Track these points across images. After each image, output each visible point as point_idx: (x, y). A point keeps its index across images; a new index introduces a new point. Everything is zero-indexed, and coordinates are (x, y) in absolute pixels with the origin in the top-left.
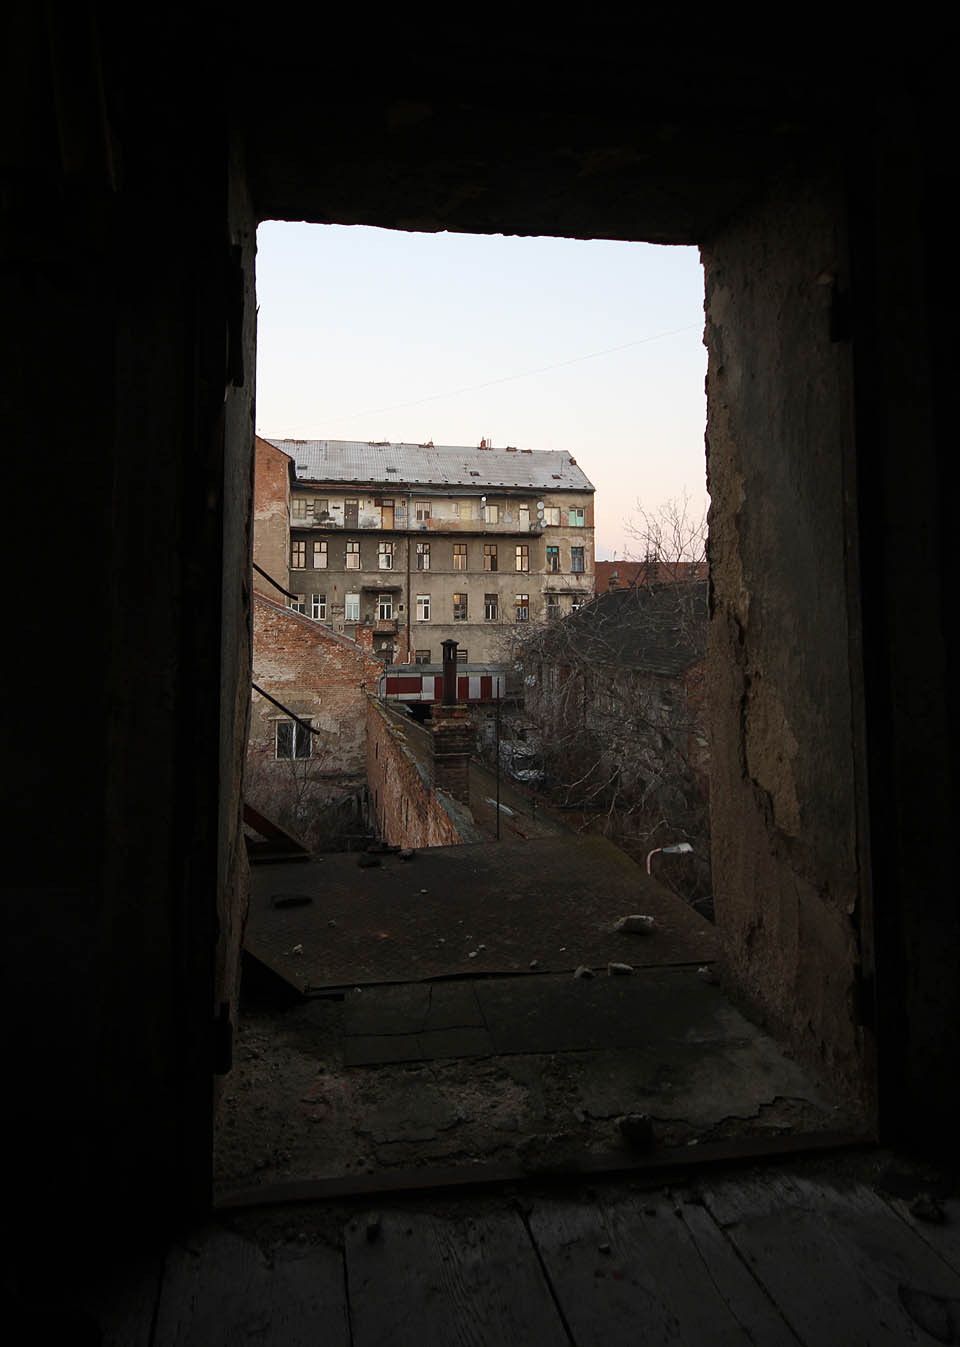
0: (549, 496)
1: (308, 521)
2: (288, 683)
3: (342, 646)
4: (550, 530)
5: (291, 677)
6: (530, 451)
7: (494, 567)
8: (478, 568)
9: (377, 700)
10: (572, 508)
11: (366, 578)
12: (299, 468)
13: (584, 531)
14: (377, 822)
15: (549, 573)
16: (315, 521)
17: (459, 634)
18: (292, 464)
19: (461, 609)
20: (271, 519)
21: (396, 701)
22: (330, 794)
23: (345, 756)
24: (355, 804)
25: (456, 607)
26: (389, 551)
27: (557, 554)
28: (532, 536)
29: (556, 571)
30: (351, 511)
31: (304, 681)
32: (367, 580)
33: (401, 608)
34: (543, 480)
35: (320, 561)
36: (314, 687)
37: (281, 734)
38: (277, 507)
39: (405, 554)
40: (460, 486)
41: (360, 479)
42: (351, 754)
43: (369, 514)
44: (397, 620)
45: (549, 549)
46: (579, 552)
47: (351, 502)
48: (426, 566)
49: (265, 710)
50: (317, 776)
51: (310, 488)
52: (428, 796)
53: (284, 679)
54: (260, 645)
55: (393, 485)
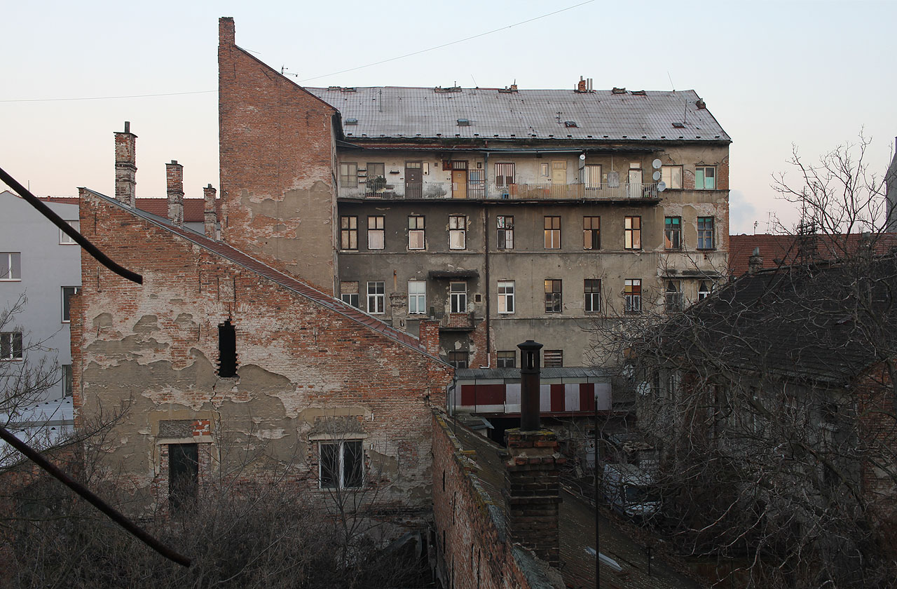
0: (668, 151)
1: (360, 191)
2: (332, 394)
3: (399, 346)
4: (669, 195)
5: (337, 386)
6: (643, 93)
7: (596, 244)
8: (576, 247)
9: (445, 416)
10: (699, 166)
11: (433, 260)
12: (347, 123)
13: (714, 196)
14: (445, 572)
15: (668, 252)
16: (369, 190)
17: (551, 330)
18: (337, 118)
19: (554, 298)
20: (312, 189)
21: (474, 414)
22: (388, 535)
23: (406, 486)
24: (419, 547)
25: (548, 297)
26: (462, 226)
27: (679, 226)
28: (645, 205)
29: (677, 248)
30: (414, 177)
31: (353, 391)
32: (436, 263)
33: (478, 298)
34: (660, 129)
35: (376, 240)
36: (365, 399)
37: (325, 460)
38: (319, 174)
39: (481, 231)
40: (552, 141)
41: (423, 136)
42: (413, 483)
43: (436, 180)
44: (472, 314)
45: (669, 221)
46: (708, 223)
47: (413, 165)
48: (509, 245)
49: (305, 428)
50: (371, 511)
51: (361, 148)
52: (505, 551)
53: (327, 388)
54: (295, 346)
55: (467, 141)
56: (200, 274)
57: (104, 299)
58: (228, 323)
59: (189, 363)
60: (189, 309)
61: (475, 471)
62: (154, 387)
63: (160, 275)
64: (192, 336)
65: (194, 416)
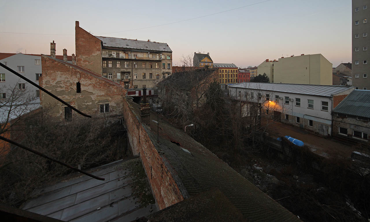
0: (163, 53)
1: (107, 56)
2: (102, 95)
3: (116, 86)
4: (163, 60)
5: (103, 94)
6: (159, 43)
7: (151, 67)
8: (148, 68)
9: (125, 98)
10: (168, 55)
11: (122, 69)
12: (104, 43)
13: (170, 60)
14: (126, 126)
15: (163, 69)
16: (109, 56)
17: (144, 82)
18: (102, 42)
19: (144, 76)
20: (97, 56)
21: (130, 96)
24: (121, 122)
25: (143, 76)
26: (127, 63)
27: (165, 65)
28: (160, 61)
29: (164, 68)
30: (118, 54)
31: (107, 95)
32: (122, 70)
33: (131, 76)
34: (162, 49)
35: (110, 66)
36: (109, 96)
37: (101, 108)
38: (98, 53)
39: (131, 64)
40: (143, 50)
41: (120, 47)
42: (119, 111)
43: (122, 55)
44: (130, 79)
45: (163, 64)
46: (169, 64)
47: (118, 52)
48: (136, 67)
49: (97, 102)
50: (111, 116)
51: (107, 48)
52: (140, 124)
53: (101, 94)
54: (94, 86)
55: (128, 48)
56: (72, 72)
57: (48, 78)
58: (79, 82)
59: (70, 90)
60: (69, 79)
61: (132, 109)
62: (61, 95)
63: (62, 73)
64: (70, 85)
65: (71, 101)
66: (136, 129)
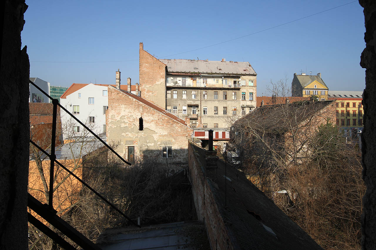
0: (242, 76)
1: (172, 84)
2: (165, 135)
3: (181, 124)
4: (243, 87)
5: (166, 133)
6: (237, 62)
7: (226, 99)
8: (221, 99)
9: (191, 141)
10: (250, 80)
11: (188, 101)
12: (169, 68)
13: (253, 87)
14: (191, 179)
15: (242, 100)
16: (174, 84)
17: (215, 119)
18: (166, 67)
19: (216, 111)
20: (160, 84)
21: (198, 139)
22: (178, 169)
23: (182, 157)
24: (185, 172)
26: (195, 93)
27: (245, 94)
28: (237, 89)
29: (244, 100)
30: (184, 82)
31: (170, 134)
34: (241, 71)
35: (175, 96)
36: (173, 136)
38: (162, 80)
39: (200, 94)
40: (216, 73)
41: (186, 71)
42: (184, 157)
43: (189, 82)
44: (197, 114)
45: (243, 93)
46: (251, 94)
47: (184, 79)
48: (206, 98)
49: (159, 143)
50: (174, 163)
51: (172, 74)
52: (205, 179)
53: (164, 134)
54: (157, 123)
55: (196, 73)
56: (135, 106)
57: (113, 111)
58: (141, 118)
59: (132, 127)
60: (132, 114)
61: (198, 156)
62: (124, 133)
63: (126, 106)
64: (133, 120)
65: (133, 140)
66: (201, 185)
